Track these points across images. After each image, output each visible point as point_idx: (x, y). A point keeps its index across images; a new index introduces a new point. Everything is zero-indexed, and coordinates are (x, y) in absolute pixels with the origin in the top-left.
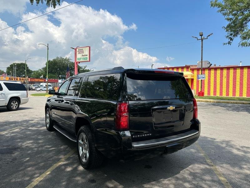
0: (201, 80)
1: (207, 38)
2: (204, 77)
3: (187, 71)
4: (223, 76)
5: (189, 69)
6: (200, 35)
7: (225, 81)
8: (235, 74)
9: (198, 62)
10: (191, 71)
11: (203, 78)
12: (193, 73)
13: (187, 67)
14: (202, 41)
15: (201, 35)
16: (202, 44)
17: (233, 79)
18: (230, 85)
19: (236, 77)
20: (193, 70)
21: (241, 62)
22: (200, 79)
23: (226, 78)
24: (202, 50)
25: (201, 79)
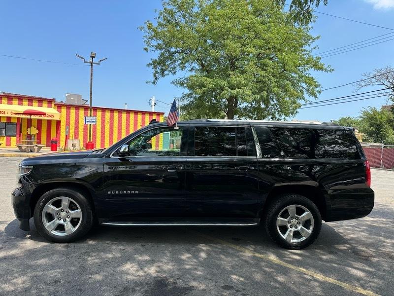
0: (90, 125)
1: (99, 64)
2: (94, 120)
3: (48, 107)
4: (104, 120)
5: (53, 105)
6: (91, 57)
7: (107, 127)
8: (120, 118)
9: (67, 95)
10: (56, 107)
11: (94, 122)
12: (60, 112)
13: (50, 102)
14: (92, 65)
15: (93, 57)
16: (92, 70)
17: (118, 125)
18: (114, 133)
19: (121, 123)
20: (59, 106)
21: (126, 104)
22: (88, 124)
23: (109, 124)
24: (91, 79)
25: (90, 123)
